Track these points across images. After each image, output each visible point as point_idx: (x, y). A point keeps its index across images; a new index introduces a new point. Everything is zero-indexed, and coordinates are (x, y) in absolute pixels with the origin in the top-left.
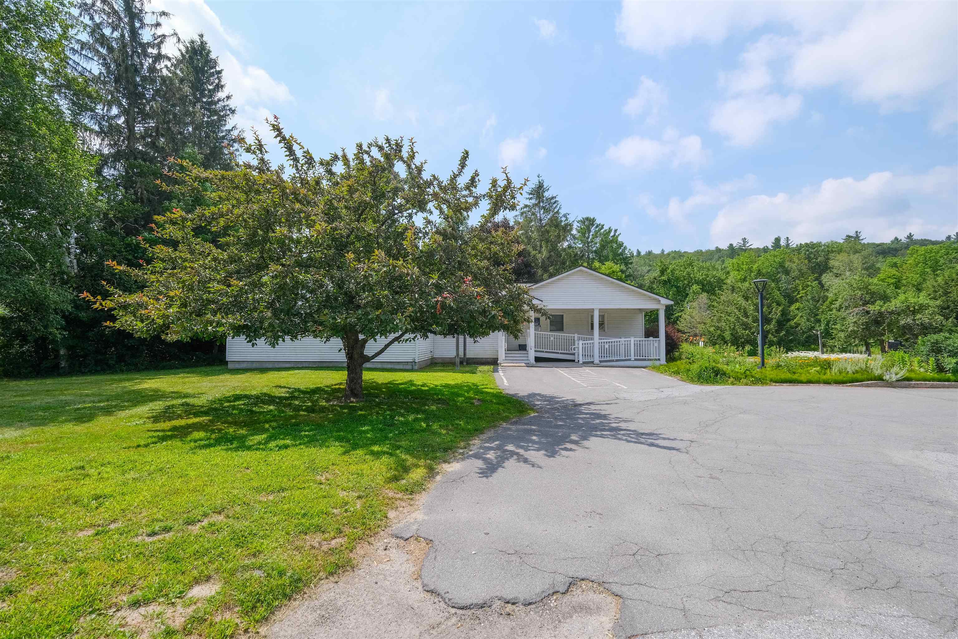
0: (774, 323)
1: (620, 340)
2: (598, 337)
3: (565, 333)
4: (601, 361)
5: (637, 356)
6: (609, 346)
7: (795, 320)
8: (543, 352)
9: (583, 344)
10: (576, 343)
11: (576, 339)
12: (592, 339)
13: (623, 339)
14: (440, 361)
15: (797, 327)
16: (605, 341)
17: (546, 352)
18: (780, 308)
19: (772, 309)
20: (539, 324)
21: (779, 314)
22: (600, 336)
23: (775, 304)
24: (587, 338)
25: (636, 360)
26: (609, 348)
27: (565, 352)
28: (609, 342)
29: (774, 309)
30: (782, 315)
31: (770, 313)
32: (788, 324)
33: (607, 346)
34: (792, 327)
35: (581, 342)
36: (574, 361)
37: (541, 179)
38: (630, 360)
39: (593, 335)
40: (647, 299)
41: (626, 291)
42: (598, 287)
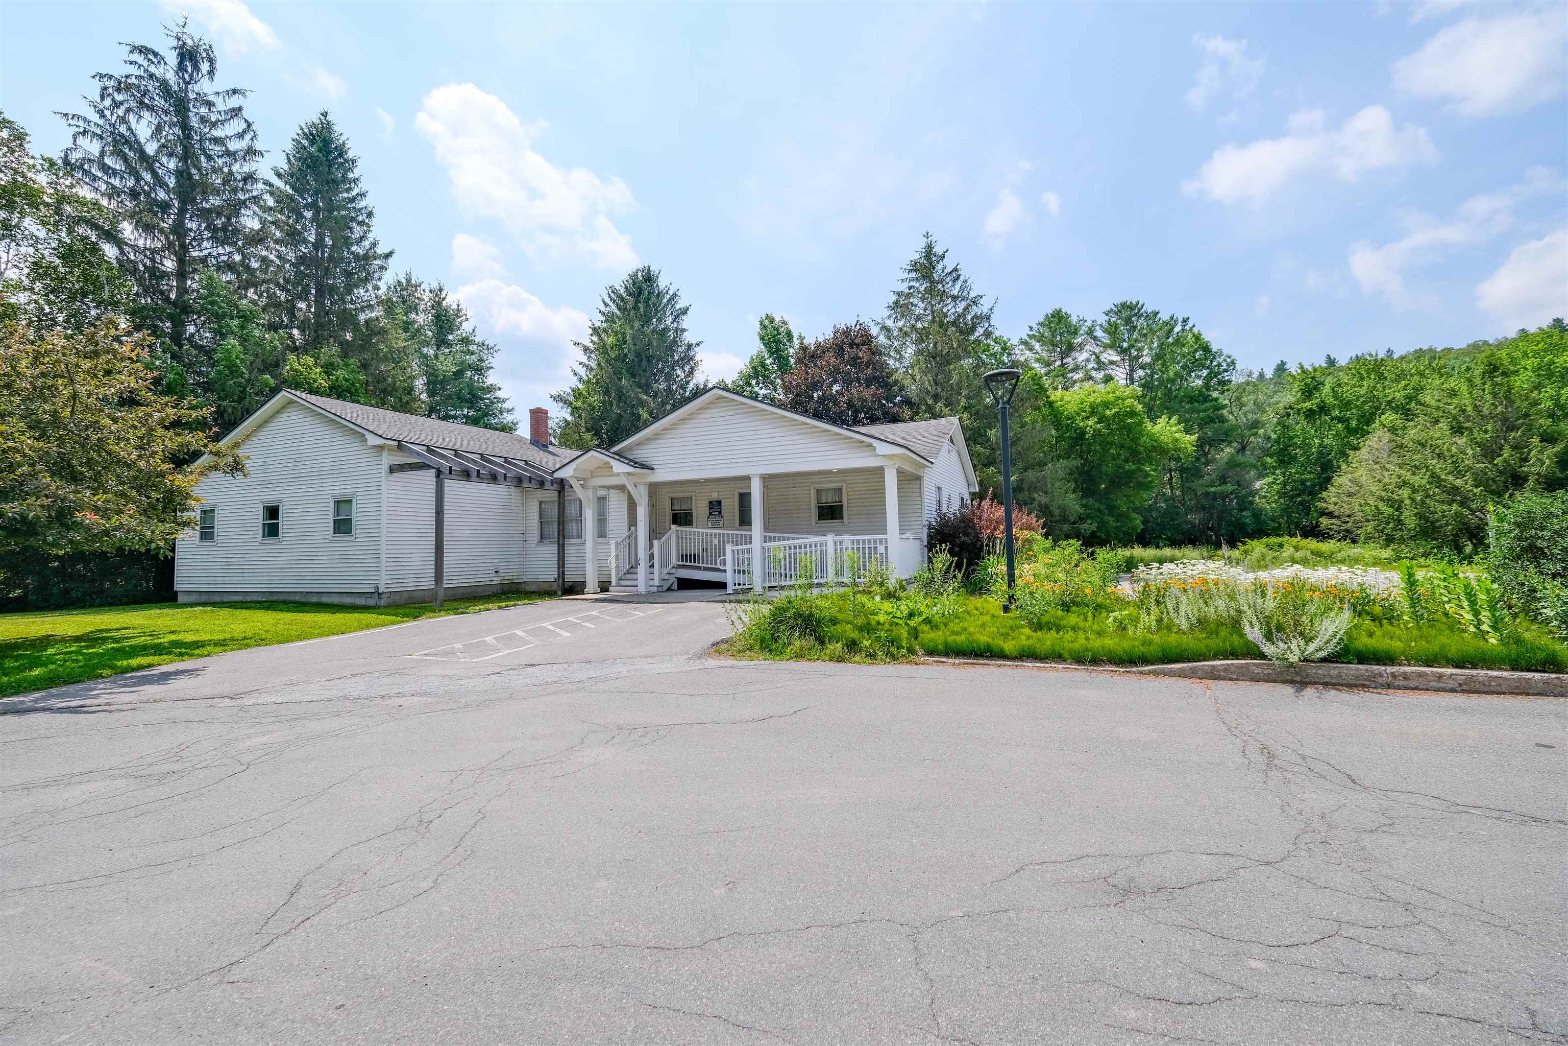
2: (760, 537)
9: (733, 552)
20: (720, 513)
27: (718, 568)
35: (729, 548)
40: (853, 448)
41: (812, 433)
42: (757, 428)
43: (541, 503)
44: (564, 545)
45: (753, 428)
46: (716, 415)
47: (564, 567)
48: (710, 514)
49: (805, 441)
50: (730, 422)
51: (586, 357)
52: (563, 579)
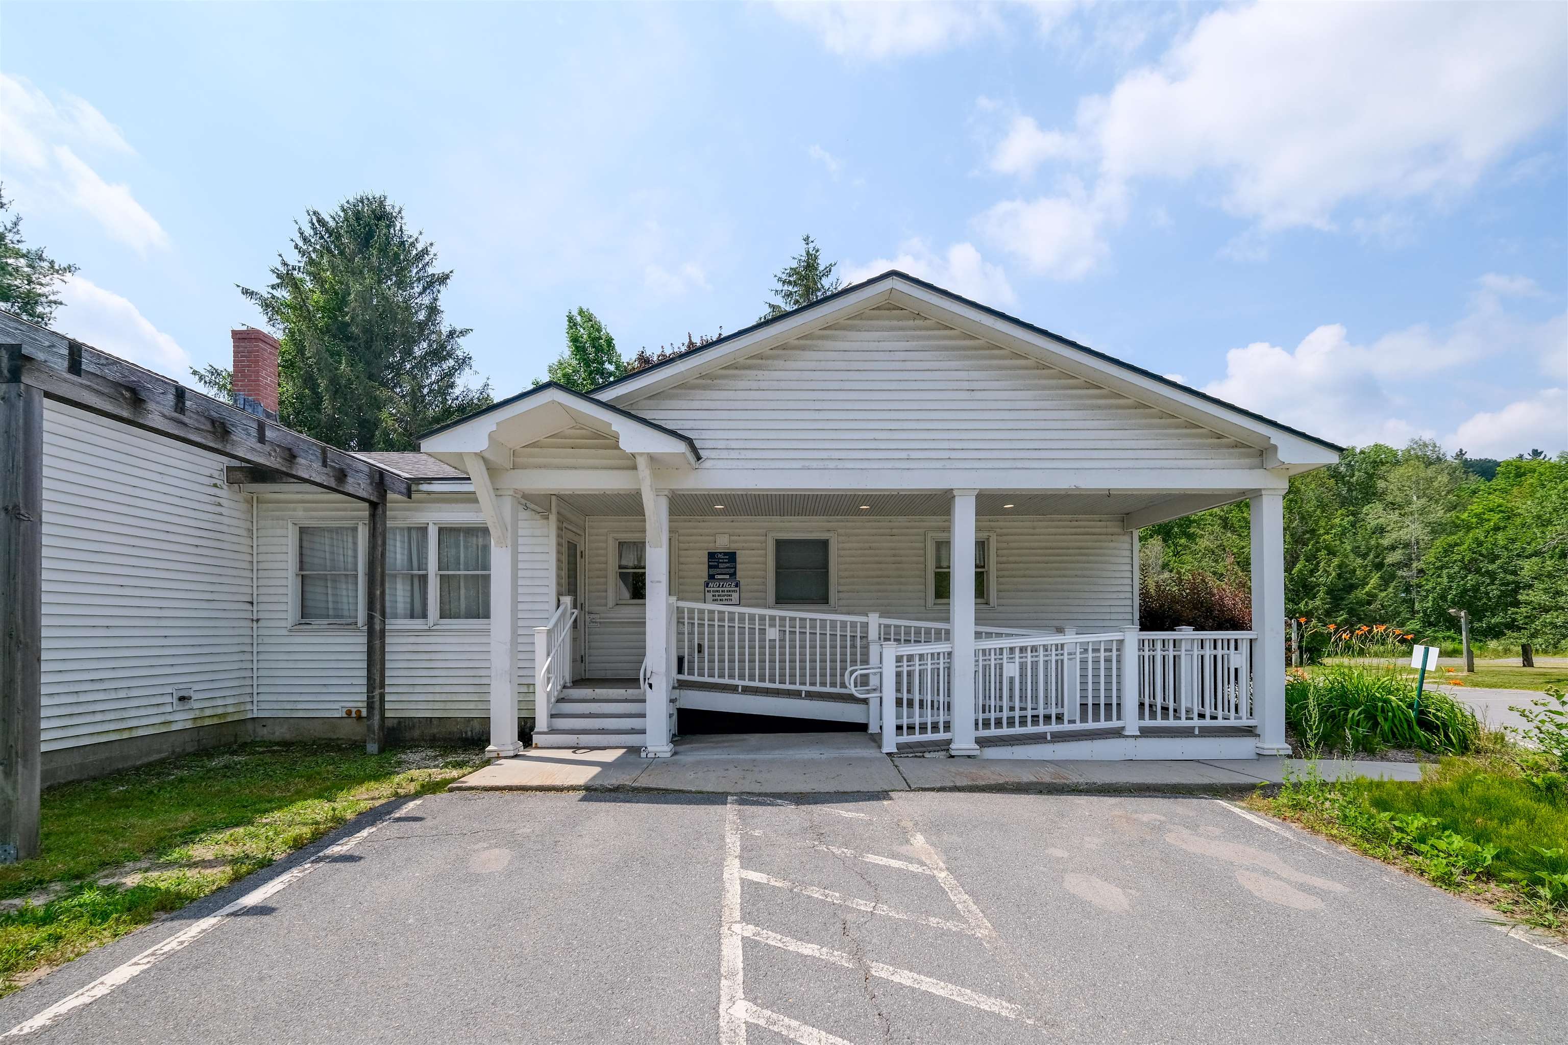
0: (1321, 594)
1: (1058, 639)
2: (971, 628)
3: (835, 612)
4: (982, 742)
5: (1153, 716)
6: (1023, 667)
7: (1367, 589)
8: (733, 689)
9: (899, 659)
10: (874, 650)
11: (873, 634)
12: (947, 636)
13: (1070, 638)
14: (281, 733)
15: (1369, 603)
16: (1005, 643)
17: (747, 690)
18: (1336, 561)
19: (1318, 563)
20: (733, 575)
21: (1334, 574)
22: (978, 621)
23: (1324, 552)
24: (918, 631)
25: (1146, 733)
26: (1022, 675)
27: (828, 689)
28: (1023, 649)
29: (1322, 564)
30: (1339, 576)
31: (1312, 572)
32: (1352, 596)
33: (1011, 670)
34: (1361, 603)
35: (891, 651)
36: (862, 728)
37: (811, 245)
38: (1117, 733)
39: (947, 620)
40: (1200, 447)
41: (1110, 407)
42: (975, 385)
43: (303, 531)
44: (383, 631)
45: (966, 385)
46: (873, 346)
47: (383, 686)
48: (711, 577)
49: (1089, 424)
50: (908, 365)
51: (266, 319)
52: (382, 710)
